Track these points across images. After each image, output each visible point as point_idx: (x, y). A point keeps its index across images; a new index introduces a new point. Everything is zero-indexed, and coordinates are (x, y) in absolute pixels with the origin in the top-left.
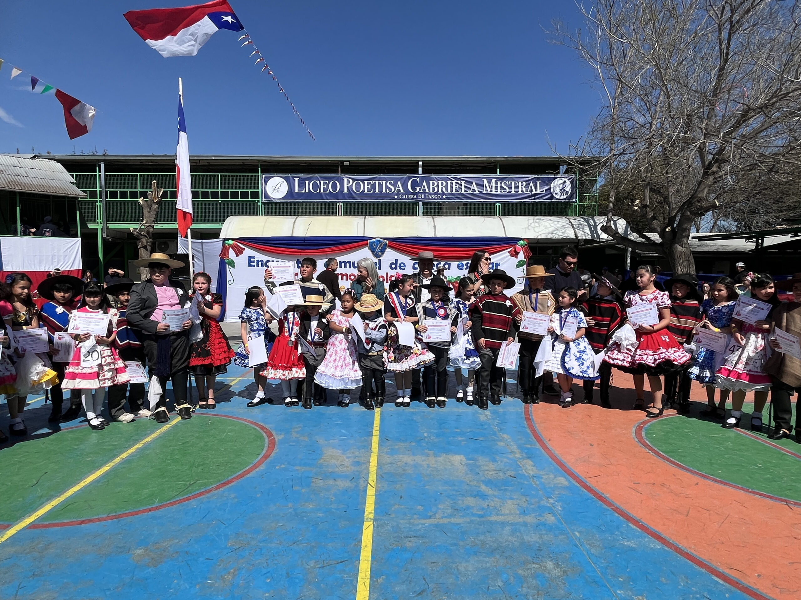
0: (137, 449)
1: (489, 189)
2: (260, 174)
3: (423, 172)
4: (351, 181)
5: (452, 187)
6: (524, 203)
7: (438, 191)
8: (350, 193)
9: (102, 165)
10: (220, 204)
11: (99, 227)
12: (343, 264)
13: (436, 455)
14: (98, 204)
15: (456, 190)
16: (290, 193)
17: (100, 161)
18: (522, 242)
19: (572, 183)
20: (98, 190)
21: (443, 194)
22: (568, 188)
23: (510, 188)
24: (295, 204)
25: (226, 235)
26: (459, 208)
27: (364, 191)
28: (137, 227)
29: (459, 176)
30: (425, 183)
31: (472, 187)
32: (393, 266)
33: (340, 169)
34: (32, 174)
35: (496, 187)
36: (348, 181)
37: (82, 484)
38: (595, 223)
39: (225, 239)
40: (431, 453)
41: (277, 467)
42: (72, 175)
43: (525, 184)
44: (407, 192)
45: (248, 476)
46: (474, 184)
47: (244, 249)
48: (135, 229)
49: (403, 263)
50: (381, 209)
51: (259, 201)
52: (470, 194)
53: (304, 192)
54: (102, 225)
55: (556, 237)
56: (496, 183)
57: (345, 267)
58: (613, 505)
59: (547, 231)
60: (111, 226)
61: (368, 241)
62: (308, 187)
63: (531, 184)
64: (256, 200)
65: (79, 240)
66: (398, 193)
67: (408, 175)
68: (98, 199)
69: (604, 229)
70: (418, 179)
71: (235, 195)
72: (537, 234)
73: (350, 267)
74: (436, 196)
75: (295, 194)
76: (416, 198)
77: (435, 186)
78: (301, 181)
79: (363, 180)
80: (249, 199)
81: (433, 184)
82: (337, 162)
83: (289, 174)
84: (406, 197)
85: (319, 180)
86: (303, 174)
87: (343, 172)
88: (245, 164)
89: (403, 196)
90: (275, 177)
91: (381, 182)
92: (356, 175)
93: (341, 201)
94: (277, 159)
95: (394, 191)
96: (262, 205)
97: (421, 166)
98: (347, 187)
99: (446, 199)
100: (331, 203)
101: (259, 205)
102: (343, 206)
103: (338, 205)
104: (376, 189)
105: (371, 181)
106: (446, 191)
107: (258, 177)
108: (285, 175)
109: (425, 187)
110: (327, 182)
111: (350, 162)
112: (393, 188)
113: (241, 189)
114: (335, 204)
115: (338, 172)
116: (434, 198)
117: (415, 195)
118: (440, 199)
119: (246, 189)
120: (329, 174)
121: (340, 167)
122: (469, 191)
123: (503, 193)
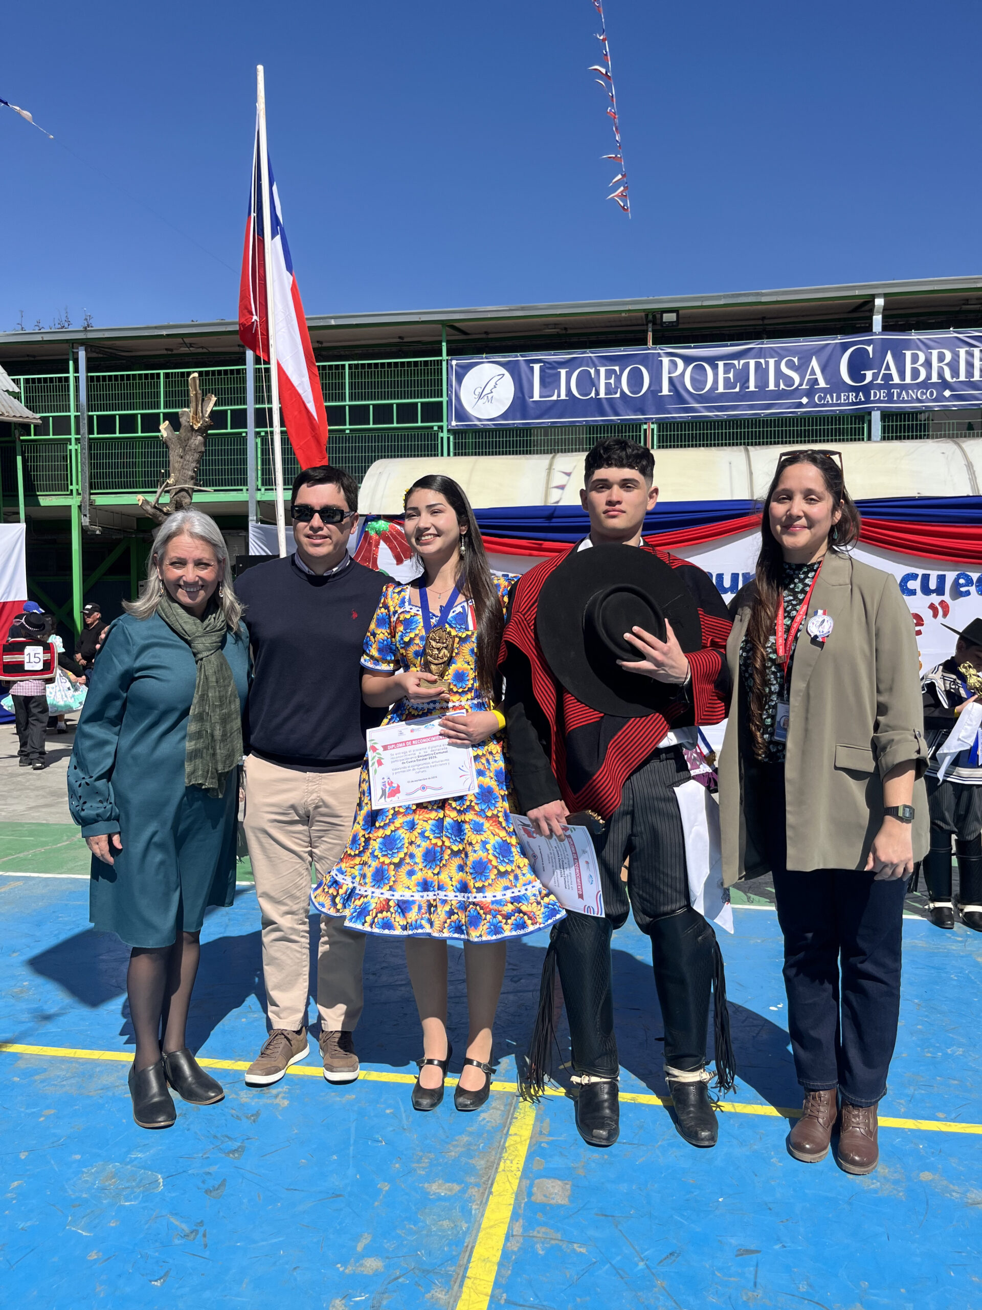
2: (445, 356)
4: (680, 363)
5: (970, 365)
7: (929, 377)
8: (678, 395)
9: (82, 355)
10: (348, 439)
11: (73, 502)
14: (73, 447)
16: (520, 404)
17: (76, 343)
21: (945, 385)
25: (372, 506)
27: (714, 389)
30: (889, 357)
33: (650, 335)
36: (674, 365)
39: (370, 518)
42: (16, 382)
44: (836, 385)
51: (441, 428)
53: (555, 398)
54: (79, 498)
62: (567, 384)
64: (435, 425)
65: (21, 527)
66: (811, 391)
67: (839, 340)
68: (73, 436)
70: (870, 349)
71: (383, 414)
74: (922, 393)
75: (532, 405)
76: (863, 399)
77: (921, 365)
78: (547, 371)
79: (712, 361)
80: (417, 422)
81: (915, 359)
82: (643, 314)
83: (519, 354)
84: (832, 400)
85: (595, 366)
86: (552, 352)
87: (660, 340)
88: (406, 340)
89: (825, 398)
90: (482, 363)
91: (762, 361)
92: (695, 347)
93: (652, 418)
94: (489, 316)
95: (801, 384)
96: (449, 438)
97: (881, 311)
98: (671, 379)
99: (951, 399)
100: (626, 426)
101: (442, 438)
102: (659, 431)
103: (645, 430)
104: (748, 380)
105: (736, 362)
106: (952, 377)
107: (441, 365)
108: (509, 356)
109: (890, 370)
110: (615, 370)
111: (680, 312)
112: (796, 377)
113: (398, 399)
114: (636, 426)
115: (644, 342)
116: (915, 397)
117: (861, 394)
118: (935, 400)
119: (411, 398)
120: (622, 348)
121: (650, 329)
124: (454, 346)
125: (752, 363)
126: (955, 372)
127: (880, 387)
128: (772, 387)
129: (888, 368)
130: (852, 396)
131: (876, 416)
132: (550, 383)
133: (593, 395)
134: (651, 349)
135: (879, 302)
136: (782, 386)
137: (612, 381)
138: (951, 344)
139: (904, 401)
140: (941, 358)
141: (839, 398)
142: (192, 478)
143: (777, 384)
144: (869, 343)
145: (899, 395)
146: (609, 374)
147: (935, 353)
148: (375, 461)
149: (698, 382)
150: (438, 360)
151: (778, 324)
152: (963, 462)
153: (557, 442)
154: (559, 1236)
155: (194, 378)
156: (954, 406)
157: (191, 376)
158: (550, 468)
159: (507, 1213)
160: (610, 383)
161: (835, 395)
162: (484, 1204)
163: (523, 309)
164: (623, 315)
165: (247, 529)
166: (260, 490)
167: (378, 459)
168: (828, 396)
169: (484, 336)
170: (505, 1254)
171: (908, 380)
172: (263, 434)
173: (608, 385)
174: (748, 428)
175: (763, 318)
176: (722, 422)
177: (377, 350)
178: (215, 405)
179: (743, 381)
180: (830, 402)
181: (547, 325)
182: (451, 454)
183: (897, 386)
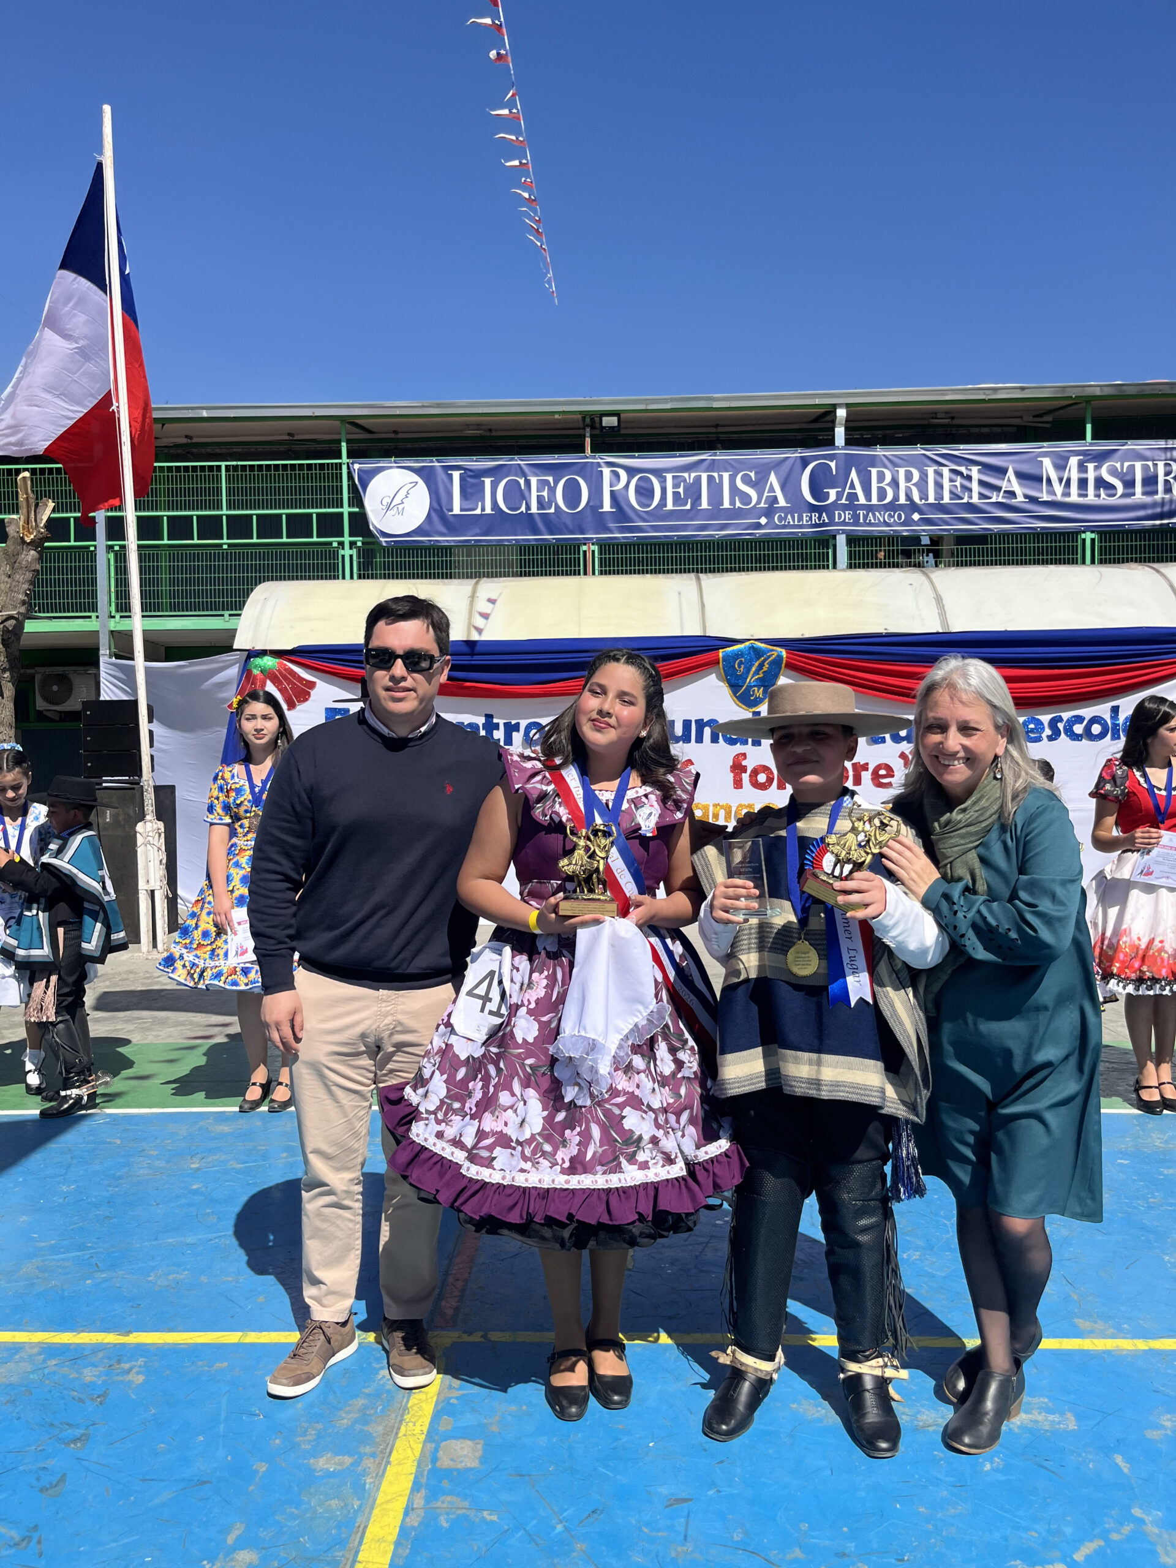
1: (1059, 489)
2: (345, 459)
3: (849, 442)
4: (623, 475)
5: (939, 486)
7: (896, 498)
8: (621, 511)
10: (225, 556)
15: (954, 495)
16: (437, 517)
21: (913, 507)
23: (1129, 484)
24: (447, 550)
25: (253, 639)
27: (662, 505)
29: (963, 450)
30: (854, 475)
31: (1004, 485)
33: (588, 440)
35: (1083, 482)
36: (615, 474)
39: (251, 655)
44: (797, 504)
46: (1011, 473)
47: (312, 685)
51: (341, 544)
52: (997, 504)
53: (478, 512)
56: (1082, 468)
61: (721, 653)
62: (493, 496)
64: (334, 541)
66: (770, 510)
67: (801, 453)
70: (833, 465)
71: (269, 526)
74: (890, 515)
75: (451, 519)
76: (827, 521)
77: (887, 485)
78: (469, 479)
79: (659, 473)
80: (312, 537)
81: (881, 477)
82: (580, 417)
83: (434, 459)
84: (794, 521)
85: (524, 475)
86: (475, 458)
87: (597, 448)
88: (296, 437)
89: (785, 518)
90: (391, 467)
91: (715, 475)
92: (639, 457)
93: (592, 538)
94: (398, 412)
95: (759, 502)
96: (351, 556)
97: (844, 422)
98: (612, 493)
99: (920, 523)
100: (562, 547)
101: (343, 556)
102: (601, 553)
103: (585, 552)
104: (699, 497)
105: (686, 475)
106: (921, 499)
107: (341, 469)
108: (423, 461)
109: (855, 489)
110: (548, 481)
111: (622, 415)
113: (288, 508)
114: (574, 547)
115: (582, 449)
116: (882, 520)
117: (824, 514)
118: (904, 524)
119: (304, 508)
120: (556, 456)
121: (588, 434)
122: (995, 498)
123: (1104, 499)
124: (356, 446)
125: (704, 477)
126: (924, 495)
127: (845, 508)
128: (726, 504)
129: (852, 486)
130: (815, 516)
131: (841, 540)
132: (472, 494)
133: (523, 509)
134: (589, 457)
135: (841, 413)
136: (738, 504)
137: (545, 494)
138: (920, 463)
139: (870, 524)
140: (909, 477)
141: (800, 519)
142: (24, 603)
143: (733, 502)
144: (831, 457)
145: (866, 517)
146: (542, 484)
147: (902, 472)
148: (260, 583)
149: (644, 497)
150: (336, 464)
151: (735, 433)
152: (933, 595)
153: (482, 564)
154: (466, 1504)
155: (24, 478)
156: (924, 530)
157: (21, 476)
158: (473, 596)
159: (407, 1484)
160: (543, 496)
161: (796, 515)
162: (380, 1476)
163: (438, 406)
164: (557, 416)
165: (97, 665)
166: (114, 617)
167: (264, 581)
168: (789, 516)
169: (392, 436)
170: (403, 1530)
172: (117, 548)
173: (540, 498)
174: (701, 552)
175: (717, 426)
176: (672, 545)
177: (260, 448)
178: (53, 511)
179: (695, 497)
180: (792, 523)
181: (468, 426)
182: (355, 576)
183: (863, 507)
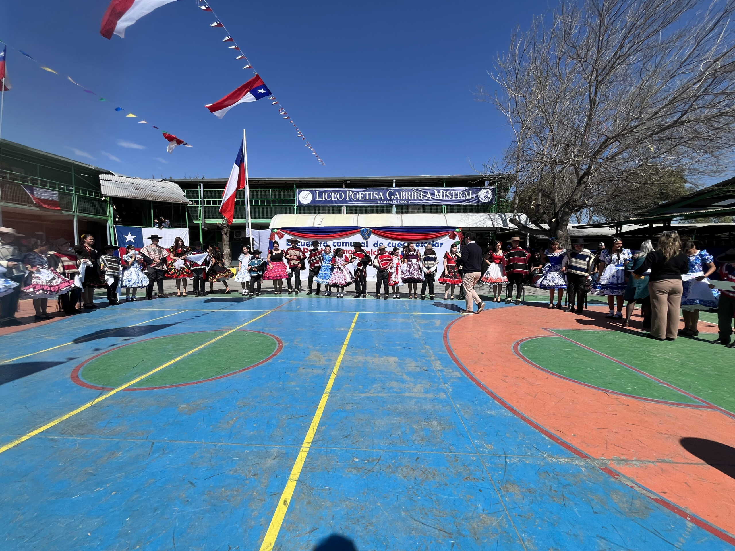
0: (199, 349)
1: (438, 197)
2: (295, 189)
3: (396, 186)
4: (351, 192)
5: (414, 196)
6: (461, 205)
7: (406, 198)
8: (350, 200)
9: (202, 185)
10: (272, 208)
11: (200, 222)
12: (344, 244)
13: (380, 357)
14: (200, 208)
15: (417, 198)
16: (314, 200)
17: (200, 182)
18: (457, 230)
19: (492, 192)
20: (199, 200)
21: (409, 200)
22: (490, 195)
23: (452, 196)
24: (317, 207)
25: (273, 226)
26: (419, 209)
27: (359, 199)
28: (221, 222)
29: (419, 188)
30: (397, 193)
31: (427, 196)
32: (376, 245)
33: (344, 185)
34: (161, 190)
35: (443, 195)
36: (349, 192)
37: (161, 367)
38: (506, 217)
39: (273, 229)
40: (377, 355)
41: (279, 361)
42: (184, 191)
43: (461, 193)
44: (386, 199)
45: (260, 365)
46: (429, 193)
47: (284, 235)
48: (220, 224)
49: (382, 244)
50: (370, 210)
51: (294, 206)
52: (426, 199)
53: (322, 199)
54: (201, 221)
55: (479, 226)
56: (443, 193)
57: (346, 245)
58: (487, 389)
59: (474, 222)
60: (207, 222)
61: (360, 230)
62: (325, 196)
63: (466, 193)
64: (293, 205)
65: (188, 229)
66: (380, 200)
67: (386, 189)
68: (200, 206)
69: (511, 221)
70: (393, 191)
71: (280, 202)
72: (468, 224)
73: (349, 246)
75: (316, 201)
76: (392, 202)
78: (320, 193)
79: (358, 192)
80: (288, 204)
81: (403, 194)
82: (343, 180)
83: (313, 189)
84: (385, 202)
85: (331, 192)
86: (321, 188)
87: (346, 187)
89: (383, 202)
91: (369, 193)
92: (354, 189)
93: (344, 206)
96: (296, 209)
98: (349, 196)
99: (410, 203)
100: (338, 207)
102: (346, 209)
103: (343, 209)
105: (364, 193)
107: (294, 191)
108: (311, 189)
109: (397, 196)
111: (350, 180)
112: (377, 197)
113: (284, 198)
114: (341, 207)
115: (343, 187)
116: (403, 202)
118: (407, 203)
119: (287, 198)
120: (337, 188)
122: (425, 198)
123: (447, 199)
124: (297, 186)
125: (367, 193)
126: (411, 197)
127: (395, 200)
128: (372, 199)
130: (389, 201)
131: (394, 206)
132: (320, 196)
133: (331, 199)
134: (344, 189)
135: (394, 181)
136: (374, 199)
138: (411, 191)
139: (400, 203)
140: (408, 194)
144: (392, 190)
146: (335, 194)
147: (407, 192)
149: (355, 197)
150: (293, 189)
151: (374, 184)
156: (411, 205)
164: (338, 180)
167: (276, 214)
169: (305, 184)
171: (401, 198)
173: (334, 197)
176: (360, 207)
179: (365, 197)
182: (297, 213)
183: (399, 200)
